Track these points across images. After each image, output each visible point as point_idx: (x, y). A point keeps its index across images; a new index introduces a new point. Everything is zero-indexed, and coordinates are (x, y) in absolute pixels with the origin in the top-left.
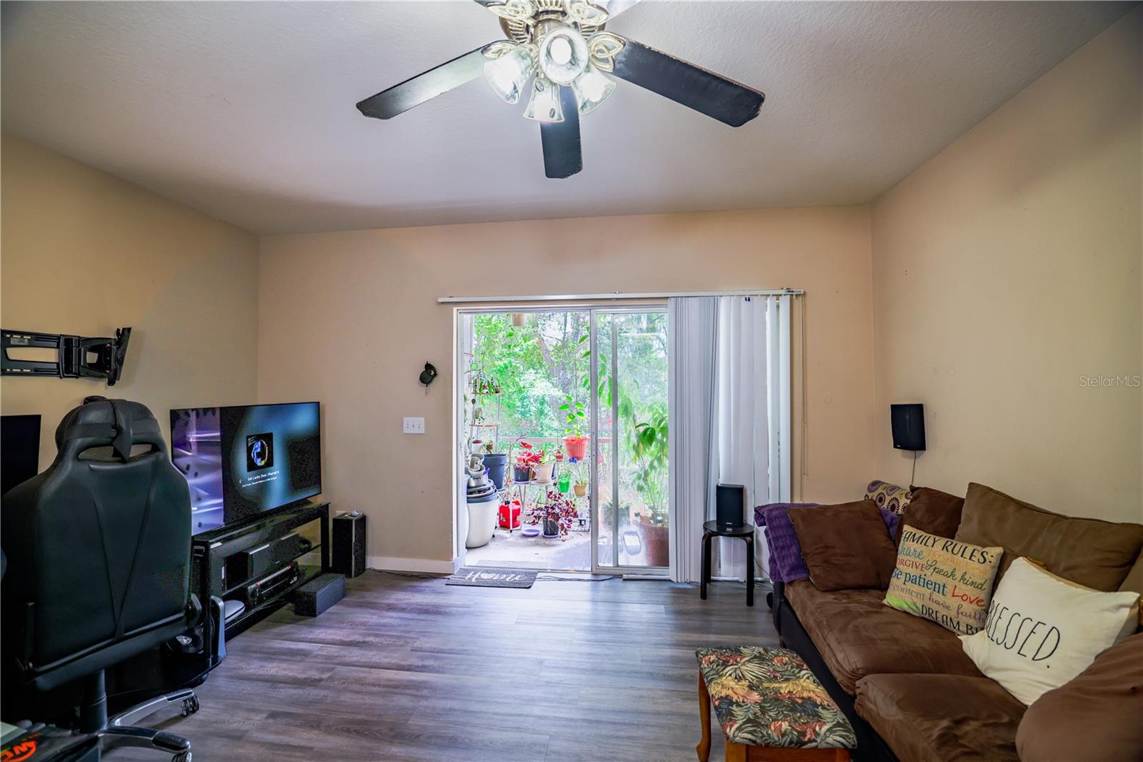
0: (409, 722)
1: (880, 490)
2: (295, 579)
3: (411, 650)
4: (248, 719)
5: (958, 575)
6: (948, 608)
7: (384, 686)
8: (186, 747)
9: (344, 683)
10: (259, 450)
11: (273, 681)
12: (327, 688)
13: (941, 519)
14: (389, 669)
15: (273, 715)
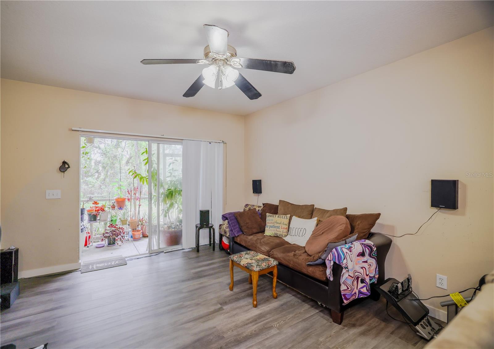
1: (249, 207)
5: (282, 223)
6: (280, 232)
13: (273, 211)
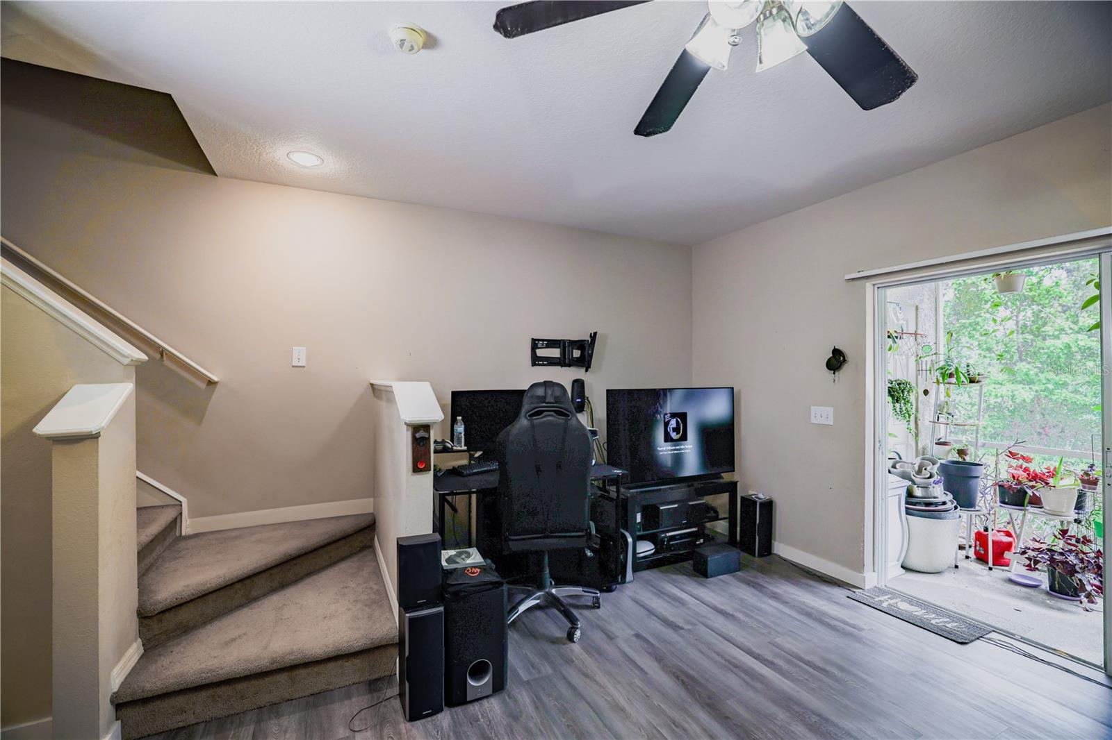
0: (727, 701)
2: (702, 541)
3: (769, 642)
4: (623, 630)
7: (726, 660)
8: (577, 625)
9: (696, 639)
10: (674, 426)
11: (651, 612)
12: (683, 637)
14: (739, 648)
15: (638, 636)
